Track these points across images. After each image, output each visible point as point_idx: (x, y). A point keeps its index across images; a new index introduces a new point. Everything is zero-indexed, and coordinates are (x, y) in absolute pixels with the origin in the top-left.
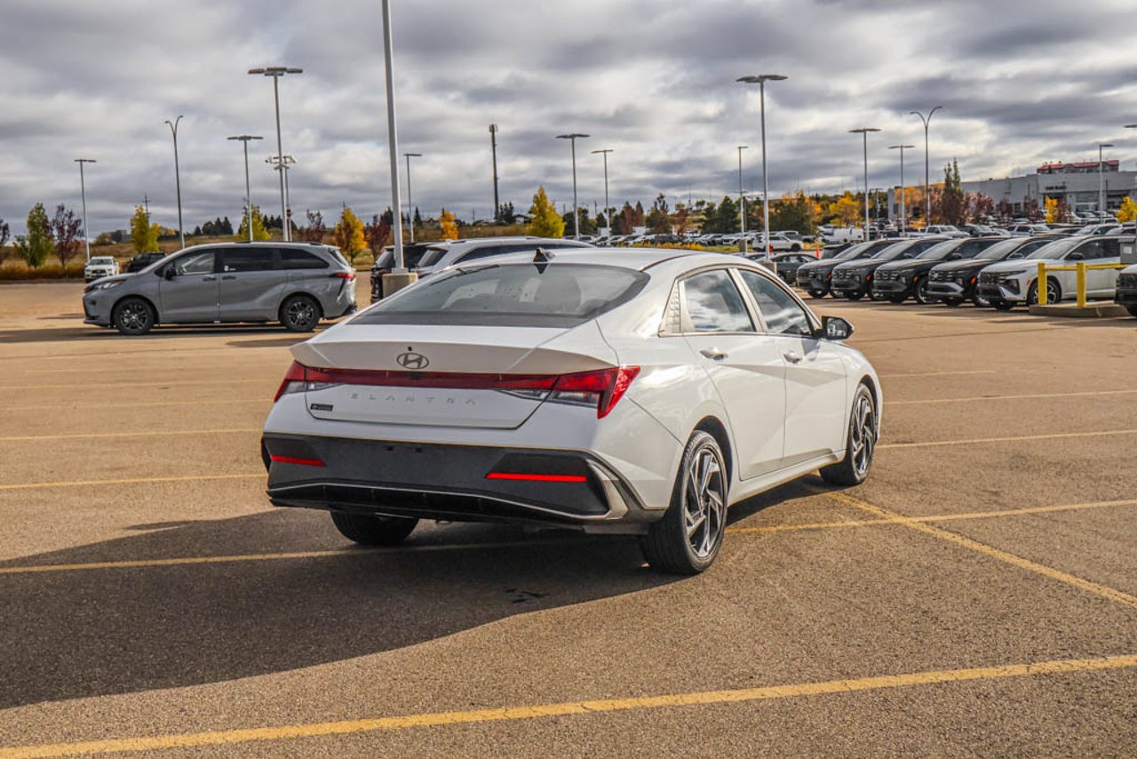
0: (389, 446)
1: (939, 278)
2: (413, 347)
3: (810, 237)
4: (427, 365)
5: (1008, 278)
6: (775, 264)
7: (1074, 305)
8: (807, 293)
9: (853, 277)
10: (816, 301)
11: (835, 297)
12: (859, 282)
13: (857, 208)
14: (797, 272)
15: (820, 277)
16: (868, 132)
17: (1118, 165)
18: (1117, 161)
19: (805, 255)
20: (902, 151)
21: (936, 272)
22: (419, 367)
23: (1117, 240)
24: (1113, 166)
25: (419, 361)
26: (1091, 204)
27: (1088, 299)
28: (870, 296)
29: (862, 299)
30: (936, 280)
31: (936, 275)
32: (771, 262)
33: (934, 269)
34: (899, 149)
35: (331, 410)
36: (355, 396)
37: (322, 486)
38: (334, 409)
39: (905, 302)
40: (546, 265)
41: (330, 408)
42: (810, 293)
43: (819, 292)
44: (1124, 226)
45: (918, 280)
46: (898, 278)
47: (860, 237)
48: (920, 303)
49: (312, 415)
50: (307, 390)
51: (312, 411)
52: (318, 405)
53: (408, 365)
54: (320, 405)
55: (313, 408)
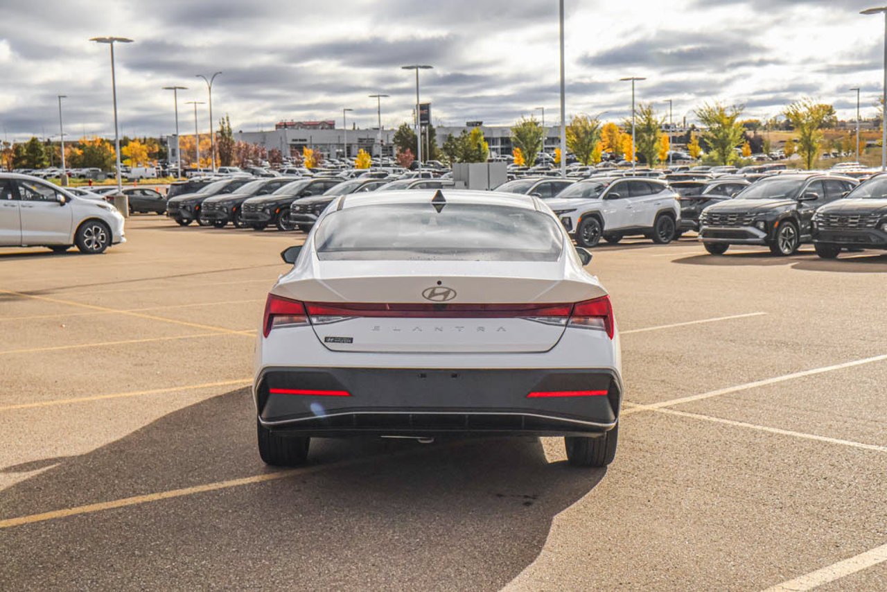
0: (423, 374)
1: (300, 210)
2: (443, 281)
3: (112, 174)
4: (454, 297)
6: (127, 196)
8: (174, 221)
9: (221, 208)
10: (181, 228)
11: (201, 225)
12: (227, 213)
13: (145, 151)
14: (168, 204)
15: (189, 208)
16: (178, 90)
17: (334, 124)
18: (334, 122)
19: (148, 190)
20: (195, 106)
21: (298, 205)
22: (444, 300)
23: (440, 183)
24: (330, 125)
25: (446, 294)
26: (326, 154)
28: (235, 224)
29: (225, 226)
30: (297, 212)
31: (298, 208)
32: (122, 195)
33: (295, 203)
34: (194, 105)
35: (352, 342)
36: (377, 328)
37: (352, 415)
38: (354, 341)
39: (266, 229)
40: (444, 205)
41: (351, 340)
42: (178, 222)
43: (185, 221)
44: (372, 171)
45: (279, 213)
46: (263, 210)
47: (153, 174)
48: (281, 230)
49: (327, 347)
50: (311, 324)
51: (325, 344)
52: (331, 338)
53: (433, 298)
54: (334, 338)
55: (326, 341)
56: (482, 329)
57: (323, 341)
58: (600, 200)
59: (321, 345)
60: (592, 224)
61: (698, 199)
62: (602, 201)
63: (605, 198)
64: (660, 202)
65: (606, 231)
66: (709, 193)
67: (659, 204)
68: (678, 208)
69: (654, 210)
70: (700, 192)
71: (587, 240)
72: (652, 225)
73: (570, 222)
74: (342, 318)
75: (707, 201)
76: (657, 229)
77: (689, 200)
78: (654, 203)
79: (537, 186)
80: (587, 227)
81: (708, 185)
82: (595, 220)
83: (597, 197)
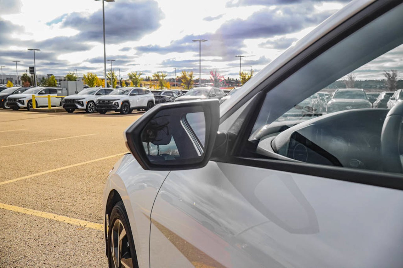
5: (20, 99)
7: (47, 108)
27: (52, 106)
61: (159, 97)
62: (129, 96)
63: (130, 95)
64: (149, 97)
65: (131, 108)
66: (162, 95)
68: (154, 99)
69: (147, 100)
70: (160, 94)
71: (124, 111)
72: (146, 106)
75: (162, 97)
76: (148, 107)
77: (157, 97)
78: (147, 97)
79: (100, 90)
80: (124, 106)
81: (162, 92)
82: (127, 104)
83: (127, 95)
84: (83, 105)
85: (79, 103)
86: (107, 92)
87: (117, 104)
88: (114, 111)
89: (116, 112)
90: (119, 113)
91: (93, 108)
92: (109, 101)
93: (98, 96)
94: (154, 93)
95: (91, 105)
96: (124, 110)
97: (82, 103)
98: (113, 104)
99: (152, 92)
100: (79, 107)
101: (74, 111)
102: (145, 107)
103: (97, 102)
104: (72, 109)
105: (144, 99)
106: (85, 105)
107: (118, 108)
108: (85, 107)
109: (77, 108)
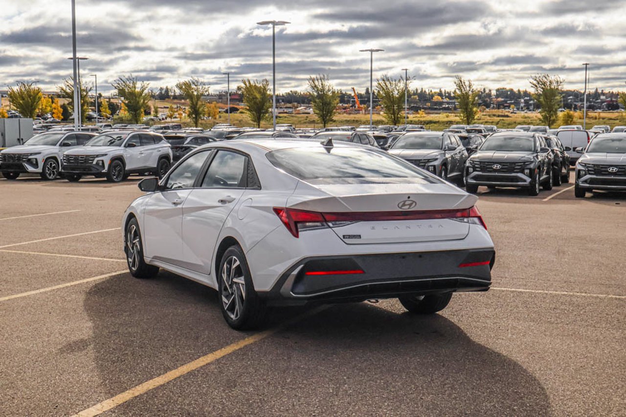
0: (403, 256)
2: (411, 196)
22: (409, 208)
25: (410, 205)
35: (360, 238)
36: (373, 228)
38: (361, 236)
41: (359, 236)
49: (345, 242)
50: (329, 227)
51: (344, 240)
52: (347, 236)
53: (403, 208)
54: (349, 235)
55: (344, 238)
56: (430, 226)
57: (342, 238)
58: (122, 148)
59: (341, 241)
60: (118, 165)
61: (181, 148)
62: (123, 148)
63: (126, 146)
64: (160, 149)
65: (126, 170)
66: (188, 143)
67: (160, 151)
68: (171, 153)
69: (156, 155)
70: (183, 143)
71: (115, 177)
72: (155, 166)
73: (103, 163)
74: (350, 223)
75: (188, 149)
76: (159, 168)
77: (177, 148)
78: (157, 150)
79: (67, 137)
80: (115, 167)
81: (187, 138)
82: (120, 162)
83: (120, 145)
84: (36, 165)
85: (29, 161)
86: (81, 140)
87: (101, 164)
88: (94, 177)
89: (97, 177)
90: (105, 179)
91: (54, 170)
92: (88, 158)
93: (64, 148)
94: (170, 141)
95: (51, 164)
96: (114, 175)
97: (34, 162)
98: (94, 163)
99: (168, 138)
100: (30, 169)
101: (18, 177)
102: (155, 168)
103: (64, 160)
104: (13, 174)
105: (152, 153)
106: (41, 164)
107: (104, 171)
108: (40, 170)
109: (25, 171)
